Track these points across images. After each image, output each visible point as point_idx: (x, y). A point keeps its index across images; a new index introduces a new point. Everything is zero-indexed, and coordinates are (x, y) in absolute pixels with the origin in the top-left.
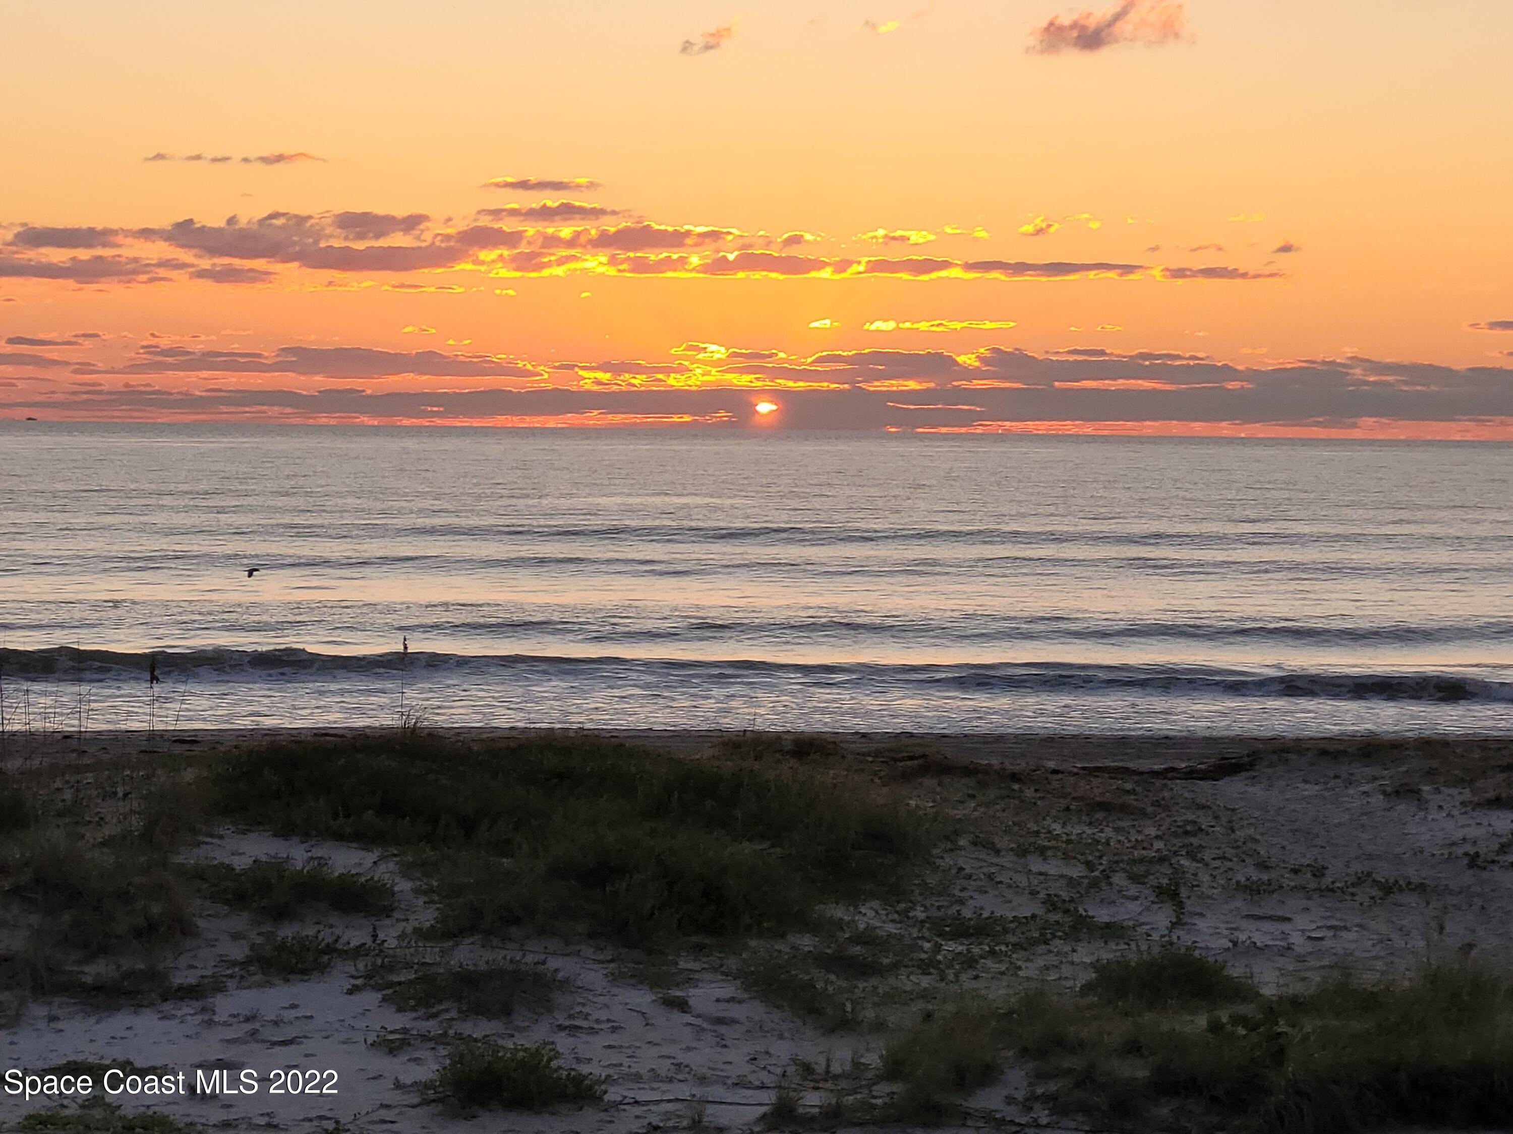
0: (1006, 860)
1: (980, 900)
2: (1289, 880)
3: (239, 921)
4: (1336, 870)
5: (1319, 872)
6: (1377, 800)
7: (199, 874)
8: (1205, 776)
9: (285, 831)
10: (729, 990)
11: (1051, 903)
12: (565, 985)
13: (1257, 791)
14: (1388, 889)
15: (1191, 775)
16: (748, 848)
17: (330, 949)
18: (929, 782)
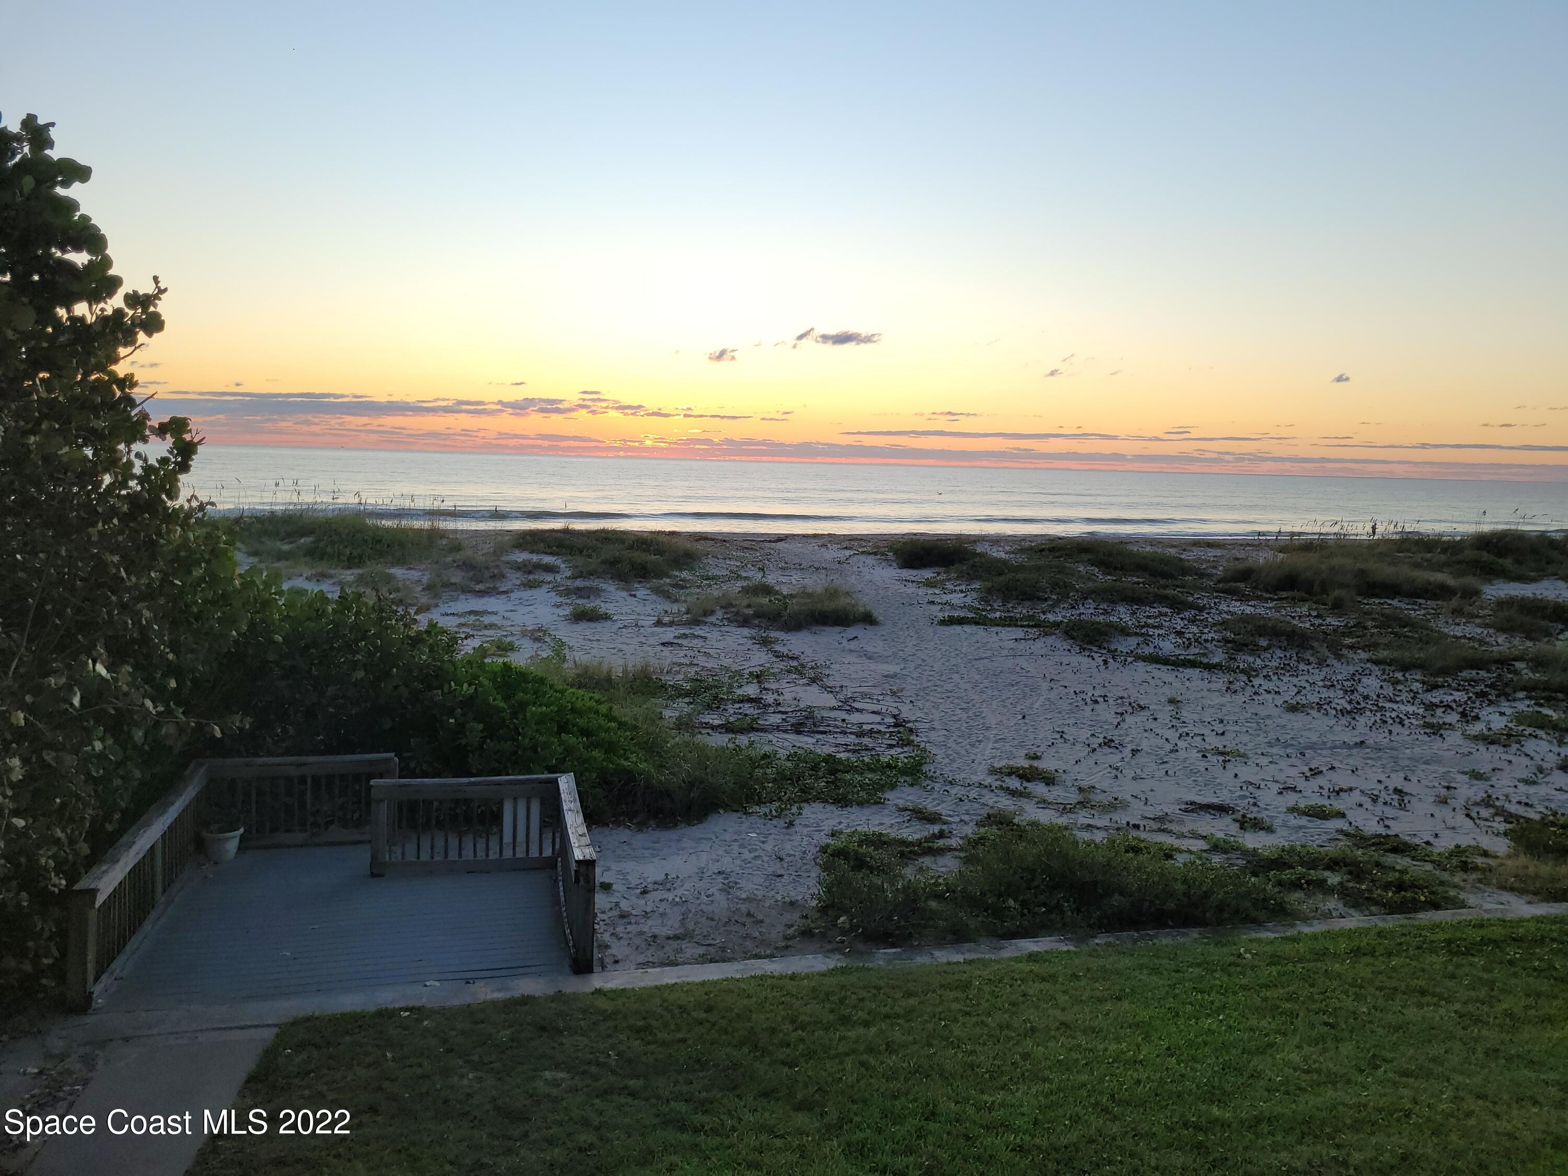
0: (721, 561)
1: (713, 571)
2: (793, 567)
3: (519, 574)
4: (804, 564)
5: (800, 565)
6: (817, 548)
7: (508, 563)
8: (774, 542)
9: (532, 552)
10: (648, 592)
11: (731, 572)
12: (604, 591)
13: (786, 545)
14: (817, 569)
15: (770, 541)
16: (653, 557)
17: (542, 582)
18: (703, 542)
